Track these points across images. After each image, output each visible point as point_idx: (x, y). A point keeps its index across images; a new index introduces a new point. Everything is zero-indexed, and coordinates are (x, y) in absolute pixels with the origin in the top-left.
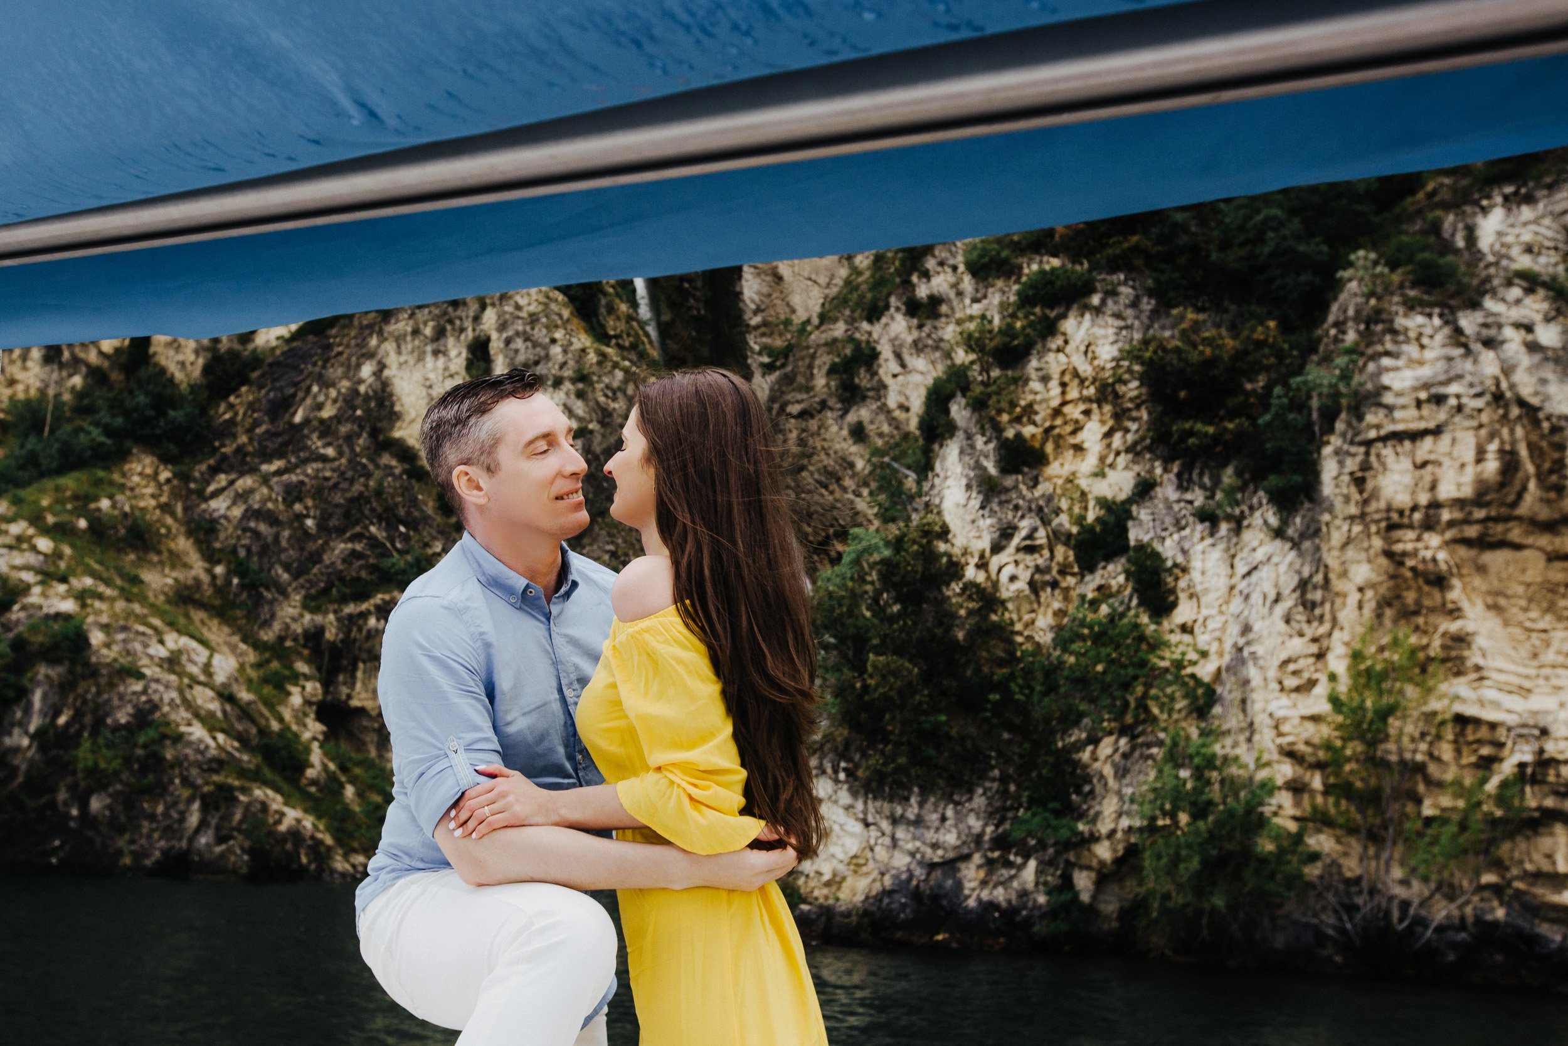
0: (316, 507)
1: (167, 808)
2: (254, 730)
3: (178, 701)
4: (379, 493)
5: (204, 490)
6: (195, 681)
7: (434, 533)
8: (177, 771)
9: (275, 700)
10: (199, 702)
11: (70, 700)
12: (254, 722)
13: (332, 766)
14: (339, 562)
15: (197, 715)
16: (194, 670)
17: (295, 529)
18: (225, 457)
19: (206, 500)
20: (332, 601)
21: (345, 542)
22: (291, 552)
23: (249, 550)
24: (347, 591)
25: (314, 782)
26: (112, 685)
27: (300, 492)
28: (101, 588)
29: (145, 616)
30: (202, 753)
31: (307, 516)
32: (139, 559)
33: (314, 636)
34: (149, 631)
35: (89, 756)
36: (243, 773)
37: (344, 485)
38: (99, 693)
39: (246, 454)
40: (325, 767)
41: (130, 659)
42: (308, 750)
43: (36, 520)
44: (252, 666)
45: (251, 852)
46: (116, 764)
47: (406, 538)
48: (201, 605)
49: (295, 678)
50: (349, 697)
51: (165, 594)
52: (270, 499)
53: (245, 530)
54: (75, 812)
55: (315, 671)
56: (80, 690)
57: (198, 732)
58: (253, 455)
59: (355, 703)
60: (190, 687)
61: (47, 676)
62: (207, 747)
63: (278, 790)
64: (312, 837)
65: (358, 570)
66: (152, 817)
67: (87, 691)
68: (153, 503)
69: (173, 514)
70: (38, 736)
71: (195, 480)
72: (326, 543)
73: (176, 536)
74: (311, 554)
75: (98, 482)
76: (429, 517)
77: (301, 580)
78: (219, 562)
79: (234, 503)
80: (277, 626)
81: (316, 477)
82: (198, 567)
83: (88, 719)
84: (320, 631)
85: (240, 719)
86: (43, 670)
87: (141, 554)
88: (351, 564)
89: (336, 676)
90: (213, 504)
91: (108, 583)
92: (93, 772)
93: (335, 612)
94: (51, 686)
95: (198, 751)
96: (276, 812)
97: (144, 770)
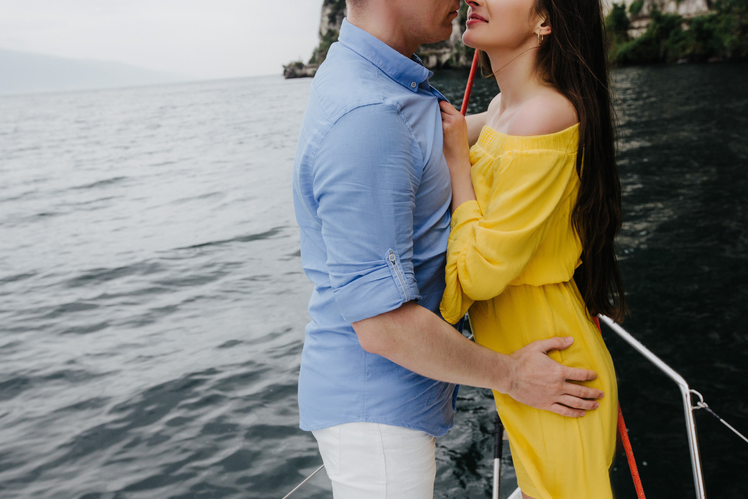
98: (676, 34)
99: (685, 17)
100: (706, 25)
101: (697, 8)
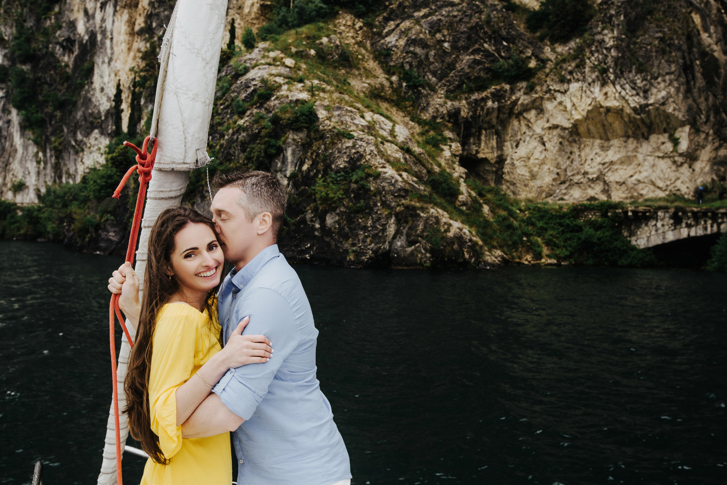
0: (449, 34)
1: (374, 222)
2: (425, 171)
3: (376, 152)
4: (488, 22)
5: (382, 32)
6: (385, 140)
7: (526, 44)
8: (378, 198)
9: (434, 154)
10: (389, 152)
11: (309, 154)
12: (424, 165)
13: (474, 194)
14: (466, 67)
15: (388, 161)
16: (385, 134)
17: (438, 50)
18: (392, 11)
19: (384, 38)
20: (464, 93)
21: (468, 55)
22: (436, 64)
23: (411, 65)
24: (472, 85)
25: (464, 204)
26: (333, 143)
27: (439, 26)
28: (324, 86)
29: (352, 102)
30: (393, 185)
31: (445, 41)
32: (348, 73)
33: (454, 115)
34: (354, 110)
35: (322, 189)
36: (421, 198)
37: (466, 19)
38: (326, 149)
39: (405, 7)
40: (470, 195)
41: (343, 127)
42: (459, 184)
43: (286, 50)
44: (418, 134)
45: (431, 251)
46: (339, 194)
47: (508, 49)
48: (385, 99)
49: (445, 140)
50: (477, 152)
51: (364, 93)
52: (421, 32)
53: (407, 53)
54: (317, 226)
55: (456, 136)
56: (314, 148)
57: (390, 171)
58: (409, 7)
59: (481, 155)
60: (382, 143)
61: (294, 140)
62: (396, 181)
63: (444, 209)
64: (471, 240)
65: (478, 72)
66: (365, 228)
67: (319, 149)
68: (353, 41)
69: (365, 48)
70: (292, 177)
71: (376, 27)
72: (458, 56)
73: (368, 60)
74: (449, 65)
75: (320, 29)
76: (522, 34)
77: (443, 81)
78: (394, 74)
79: (400, 38)
80: (431, 110)
81: (448, 16)
82: (382, 78)
83: (321, 166)
84: (458, 111)
85: (415, 164)
86: (291, 136)
87: (348, 70)
88: (474, 68)
89: (469, 140)
90: (388, 39)
91: (328, 83)
92: (326, 199)
93: (466, 99)
94: (297, 146)
95: (391, 184)
96: (445, 223)
97: (357, 197)
98: (13, 217)
99: (19, 205)
100: (35, 214)
101: (30, 199)
